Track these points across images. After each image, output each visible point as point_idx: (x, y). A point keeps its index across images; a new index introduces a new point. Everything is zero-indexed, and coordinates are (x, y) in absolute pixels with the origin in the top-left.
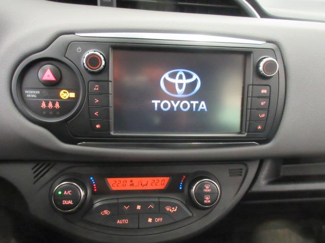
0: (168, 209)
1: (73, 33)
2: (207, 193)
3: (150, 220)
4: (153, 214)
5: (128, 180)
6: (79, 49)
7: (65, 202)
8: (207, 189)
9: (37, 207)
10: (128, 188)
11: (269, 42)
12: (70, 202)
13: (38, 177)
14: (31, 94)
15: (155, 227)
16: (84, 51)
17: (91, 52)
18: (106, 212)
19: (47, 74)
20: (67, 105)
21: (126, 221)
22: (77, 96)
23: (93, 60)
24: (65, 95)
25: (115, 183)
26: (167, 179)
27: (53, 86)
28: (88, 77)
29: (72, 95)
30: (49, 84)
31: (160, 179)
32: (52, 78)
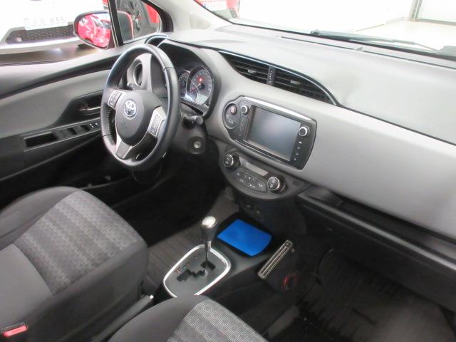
0: (259, 184)
1: (244, 96)
2: (273, 184)
4: (253, 184)
7: (226, 162)
8: (274, 181)
11: (312, 119)
14: (227, 116)
15: (252, 189)
19: (233, 110)
21: (243, 181)
23: (243, 109)
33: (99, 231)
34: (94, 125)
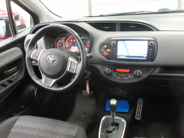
0: (129, 76)
1: (110, 38)
2: (138, 73)
3: (125, 78)
4: (125, 77)
5: (121, 69)
6: (111, 41)
7: (107, 72)
8: (138, 72)
9: (102, 73)
10: (120, 71)
11: (153, 38)
12: (108, 72)
13: (102, 67)
14: (102, 50)
15: (126, 80)
16: (112, 42)
17: (113, 42)
18: (115, 75)
19: (106, 46)
20: (108, 52)
21: (119, 78)
22: (111, 50)
23: (114, 44)
24: (108, 50)
25: (118, 70)
26: (130, 70)
27: (106, 49)
28: (113, 47)
29: (110, 50)
30: (106, 48)
31: (128, 70)
32: (106, 47)
33: (52, 132)
34: (13, 78)
